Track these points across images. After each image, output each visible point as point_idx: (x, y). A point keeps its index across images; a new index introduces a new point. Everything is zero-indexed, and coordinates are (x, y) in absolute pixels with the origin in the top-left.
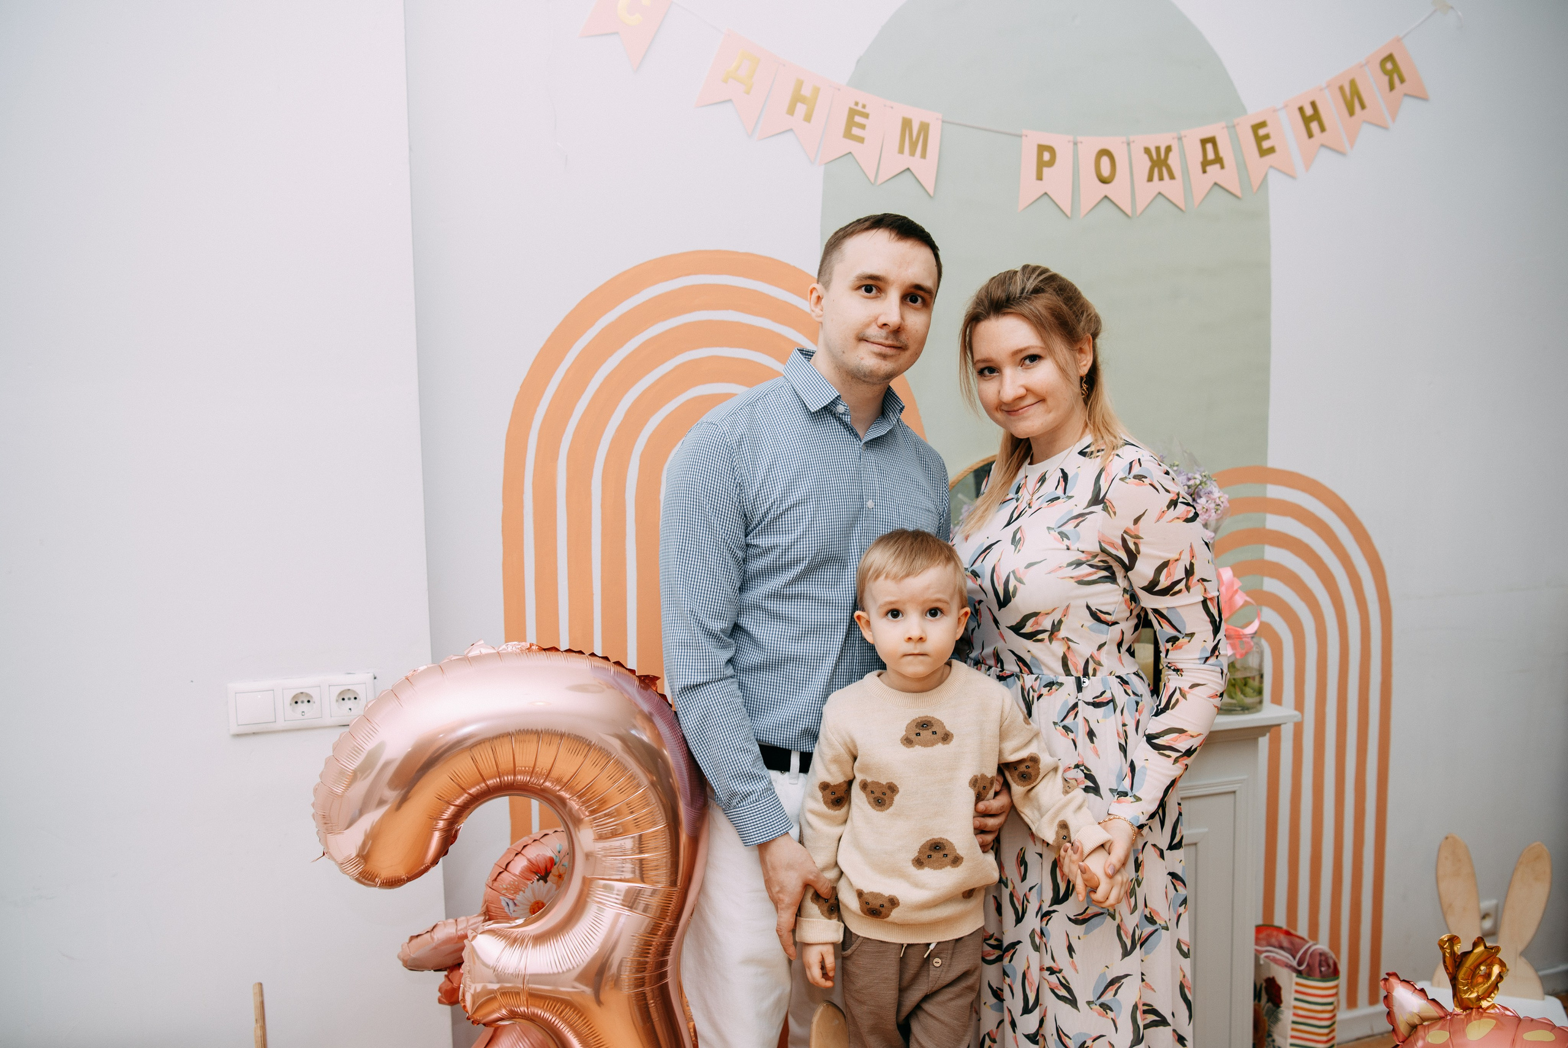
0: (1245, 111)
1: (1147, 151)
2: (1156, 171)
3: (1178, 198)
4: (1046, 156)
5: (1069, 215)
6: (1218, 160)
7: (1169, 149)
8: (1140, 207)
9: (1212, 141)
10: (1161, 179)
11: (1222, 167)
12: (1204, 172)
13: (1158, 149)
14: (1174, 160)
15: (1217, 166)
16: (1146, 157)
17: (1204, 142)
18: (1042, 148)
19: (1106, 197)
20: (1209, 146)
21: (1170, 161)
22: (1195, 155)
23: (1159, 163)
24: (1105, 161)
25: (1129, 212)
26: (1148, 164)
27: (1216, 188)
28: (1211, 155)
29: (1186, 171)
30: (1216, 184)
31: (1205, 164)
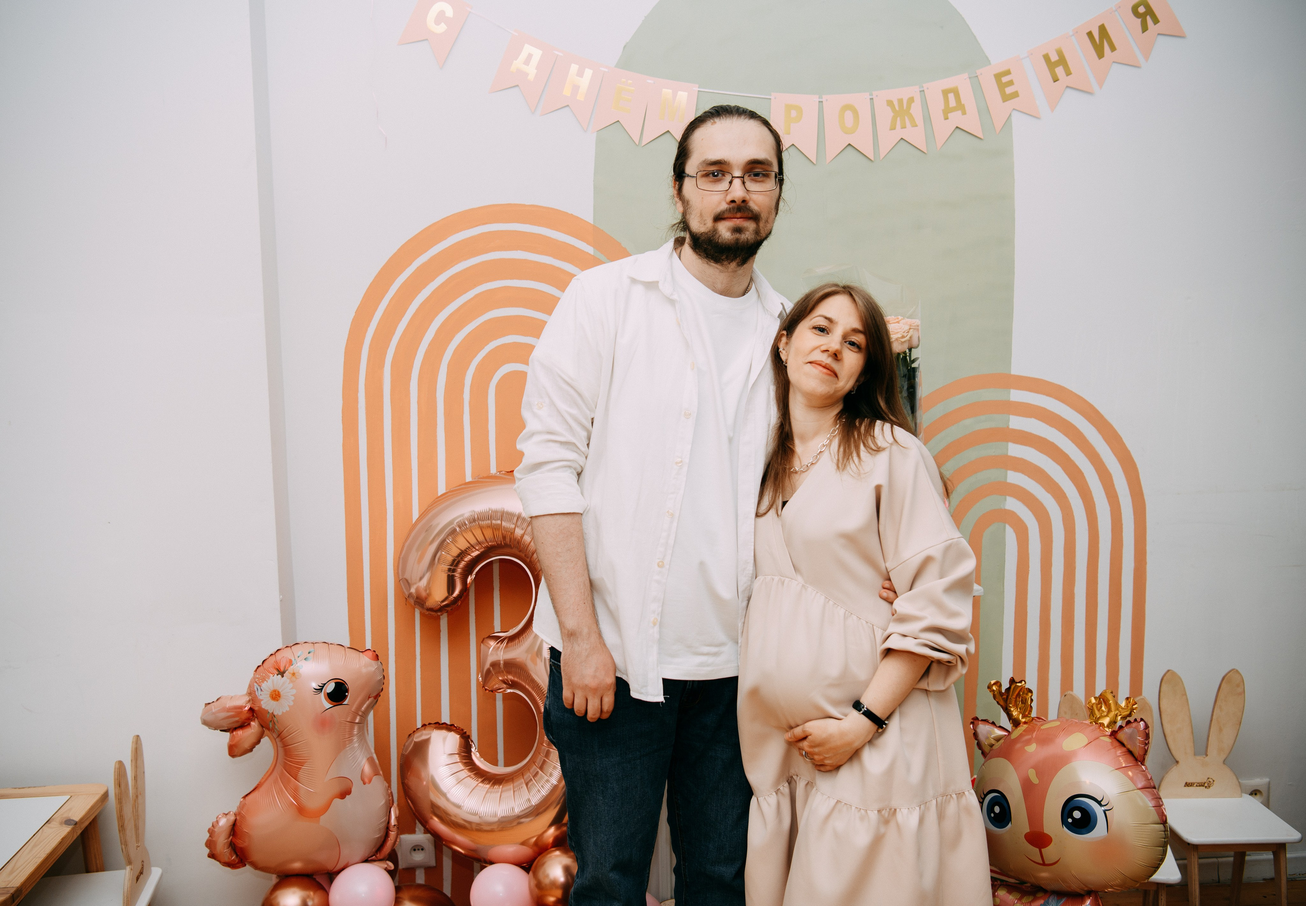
0: (987, 61)
1: (890, 103)
2: (898, 119)
3: (921, 143)
4: (794, 113)
5: (815, 163)
6: (960, 107)
7: (911, 100)
8: (883, 153)
9: (955, 92)
10: (904, 127)
11: (964, 113)
12: (946, 118)
13: (900, 101)
14: (916, 110)
15: (960, 112)
16: (889, 108)
17: (945, 93)
18: (789, 108)
19: (849, 144)
20: (951, 96)
21: (912, 111)
22: (936, 105)
23: (901, 111)
24: (849, 115)
25: (871, 157)
26: (892, 114)
27: (957, 130)
28: (952, 103)
29: (927, 119)
30: (957, 127)
31: (947, 112)
